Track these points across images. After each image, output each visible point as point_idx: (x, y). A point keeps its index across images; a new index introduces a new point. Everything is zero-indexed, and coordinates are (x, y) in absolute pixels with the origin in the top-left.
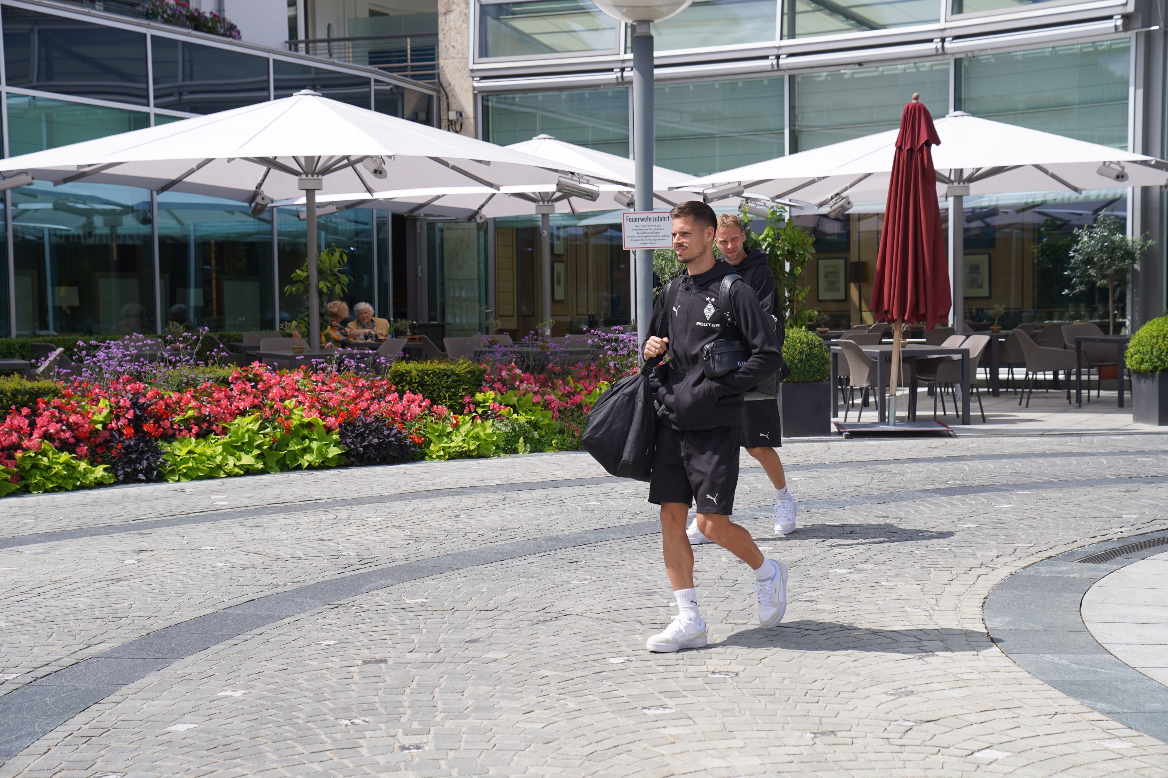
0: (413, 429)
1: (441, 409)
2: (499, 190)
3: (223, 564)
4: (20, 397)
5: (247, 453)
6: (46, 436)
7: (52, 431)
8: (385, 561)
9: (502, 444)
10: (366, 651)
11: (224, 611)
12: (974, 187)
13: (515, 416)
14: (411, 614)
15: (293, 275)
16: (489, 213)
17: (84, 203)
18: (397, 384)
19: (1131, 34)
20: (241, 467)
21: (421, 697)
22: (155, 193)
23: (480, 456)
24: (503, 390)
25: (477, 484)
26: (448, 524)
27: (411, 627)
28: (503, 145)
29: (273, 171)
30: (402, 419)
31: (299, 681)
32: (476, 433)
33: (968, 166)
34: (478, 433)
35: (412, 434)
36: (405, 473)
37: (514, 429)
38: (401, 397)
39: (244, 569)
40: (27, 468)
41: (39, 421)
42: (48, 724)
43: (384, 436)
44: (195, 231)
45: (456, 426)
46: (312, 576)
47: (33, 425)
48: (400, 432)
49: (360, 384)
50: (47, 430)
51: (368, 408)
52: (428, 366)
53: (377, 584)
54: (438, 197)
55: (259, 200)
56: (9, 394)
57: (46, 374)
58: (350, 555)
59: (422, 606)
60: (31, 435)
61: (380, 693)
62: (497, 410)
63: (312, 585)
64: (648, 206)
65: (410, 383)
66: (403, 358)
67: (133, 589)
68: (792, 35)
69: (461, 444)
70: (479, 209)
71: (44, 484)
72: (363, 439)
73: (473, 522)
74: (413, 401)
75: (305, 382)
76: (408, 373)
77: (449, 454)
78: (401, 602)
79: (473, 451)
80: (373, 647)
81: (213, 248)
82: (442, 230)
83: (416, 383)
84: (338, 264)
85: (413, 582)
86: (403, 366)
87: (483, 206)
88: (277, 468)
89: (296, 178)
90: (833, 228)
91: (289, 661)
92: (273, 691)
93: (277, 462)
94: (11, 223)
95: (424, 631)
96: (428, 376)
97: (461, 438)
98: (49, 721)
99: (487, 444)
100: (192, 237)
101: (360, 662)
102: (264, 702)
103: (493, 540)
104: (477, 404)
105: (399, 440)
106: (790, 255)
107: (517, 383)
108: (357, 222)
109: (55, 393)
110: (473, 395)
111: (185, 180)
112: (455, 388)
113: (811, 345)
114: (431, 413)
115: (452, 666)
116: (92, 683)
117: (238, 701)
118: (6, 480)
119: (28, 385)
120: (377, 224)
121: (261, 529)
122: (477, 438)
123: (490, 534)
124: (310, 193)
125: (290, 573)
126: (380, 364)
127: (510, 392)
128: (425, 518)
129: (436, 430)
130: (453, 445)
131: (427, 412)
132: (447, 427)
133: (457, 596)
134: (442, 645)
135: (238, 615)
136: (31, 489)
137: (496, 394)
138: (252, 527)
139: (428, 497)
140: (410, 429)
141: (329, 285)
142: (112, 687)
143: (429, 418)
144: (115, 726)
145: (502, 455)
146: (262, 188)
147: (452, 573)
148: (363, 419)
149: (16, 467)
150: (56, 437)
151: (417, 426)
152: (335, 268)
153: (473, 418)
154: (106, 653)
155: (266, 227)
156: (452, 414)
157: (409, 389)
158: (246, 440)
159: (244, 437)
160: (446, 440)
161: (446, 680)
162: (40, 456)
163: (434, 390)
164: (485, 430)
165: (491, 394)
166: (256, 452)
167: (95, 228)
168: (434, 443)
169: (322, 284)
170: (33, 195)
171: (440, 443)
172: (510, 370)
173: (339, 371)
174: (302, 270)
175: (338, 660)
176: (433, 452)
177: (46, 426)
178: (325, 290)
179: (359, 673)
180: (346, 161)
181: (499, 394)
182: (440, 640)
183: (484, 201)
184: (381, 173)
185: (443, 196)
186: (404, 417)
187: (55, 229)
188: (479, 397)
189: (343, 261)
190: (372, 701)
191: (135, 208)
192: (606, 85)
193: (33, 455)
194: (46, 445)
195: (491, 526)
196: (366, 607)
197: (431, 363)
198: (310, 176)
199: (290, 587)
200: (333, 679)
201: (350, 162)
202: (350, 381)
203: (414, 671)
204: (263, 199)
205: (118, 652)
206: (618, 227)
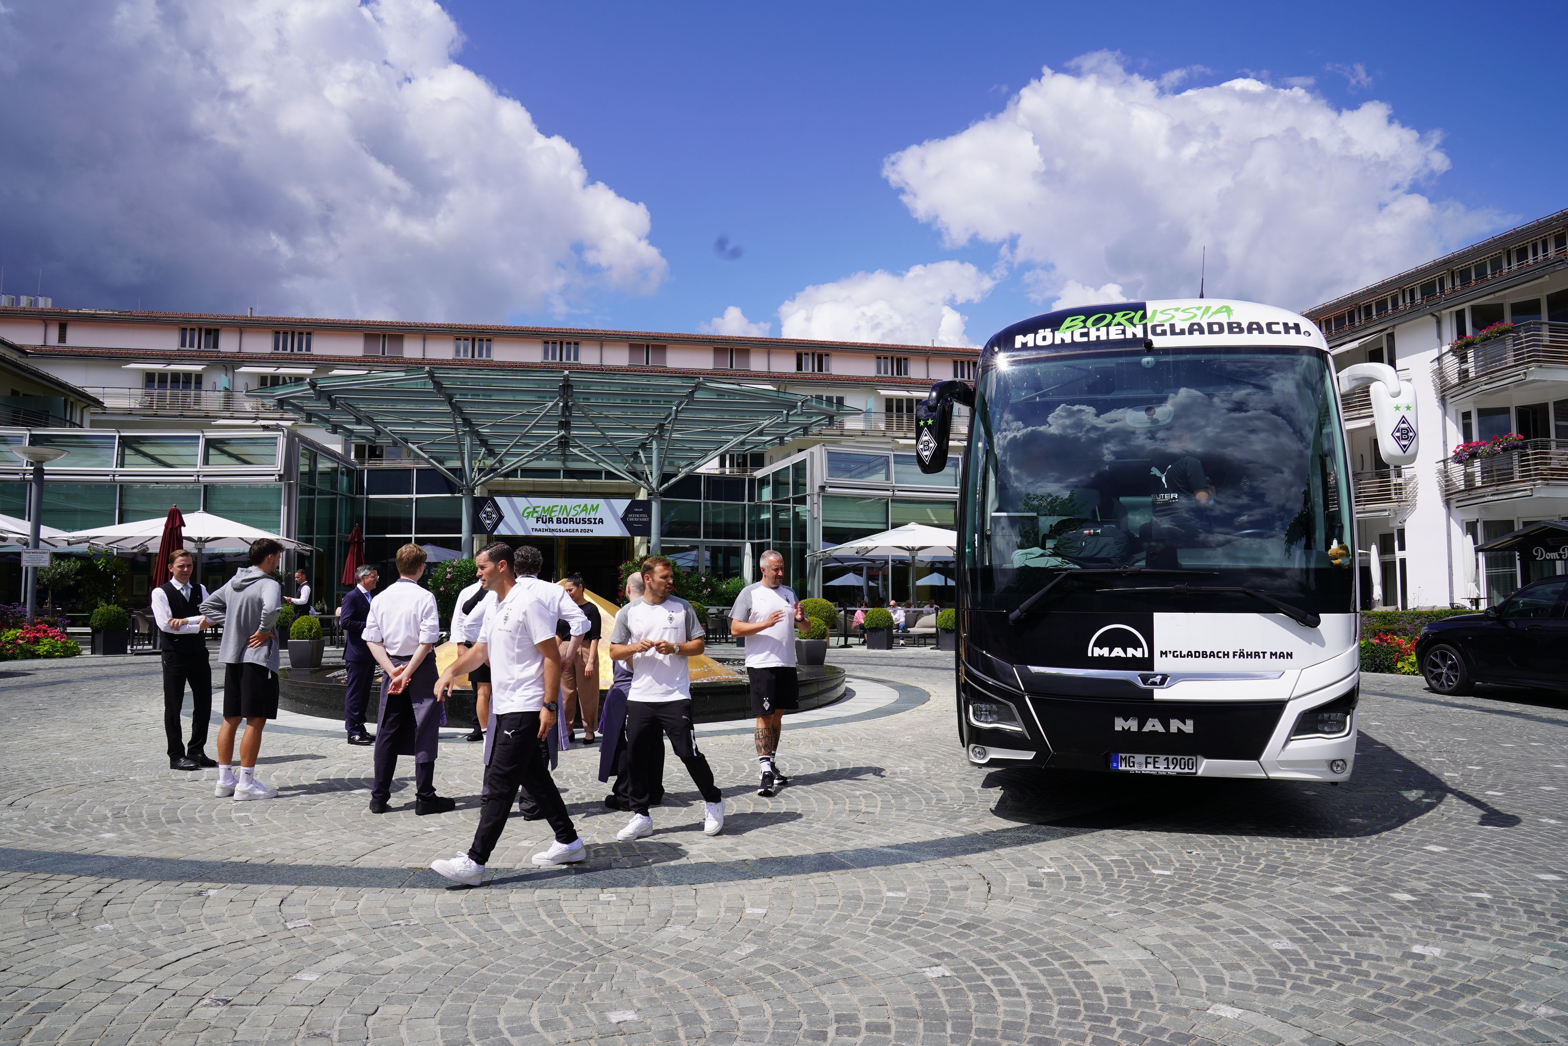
12: (207, 545)
19: (282, 483)
33: (204, 535)
64: (36, 546)
68: (122, 466)
90: (143, 559)
106: (114, 572)
113: (119, 613)
192: (14, 481)
206: (19, 554)
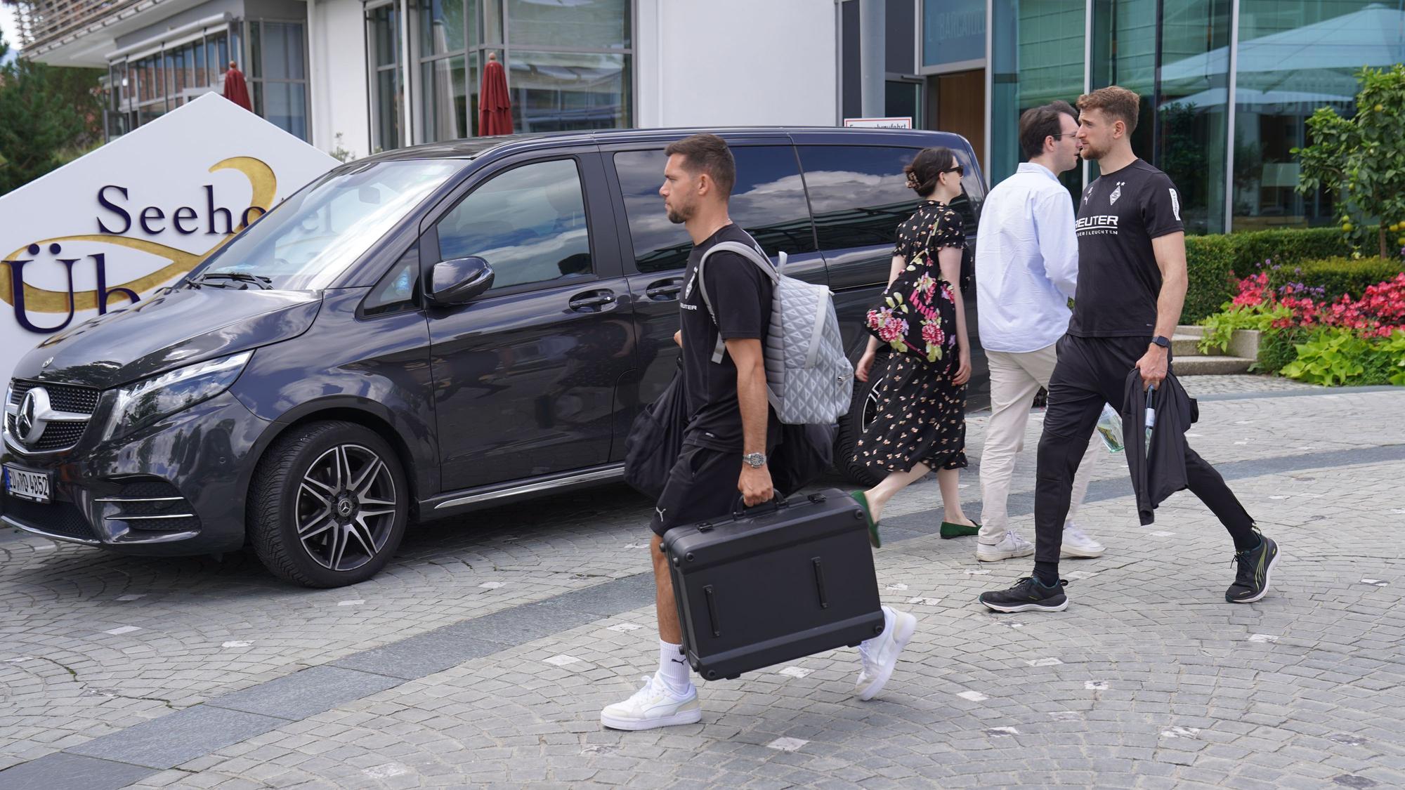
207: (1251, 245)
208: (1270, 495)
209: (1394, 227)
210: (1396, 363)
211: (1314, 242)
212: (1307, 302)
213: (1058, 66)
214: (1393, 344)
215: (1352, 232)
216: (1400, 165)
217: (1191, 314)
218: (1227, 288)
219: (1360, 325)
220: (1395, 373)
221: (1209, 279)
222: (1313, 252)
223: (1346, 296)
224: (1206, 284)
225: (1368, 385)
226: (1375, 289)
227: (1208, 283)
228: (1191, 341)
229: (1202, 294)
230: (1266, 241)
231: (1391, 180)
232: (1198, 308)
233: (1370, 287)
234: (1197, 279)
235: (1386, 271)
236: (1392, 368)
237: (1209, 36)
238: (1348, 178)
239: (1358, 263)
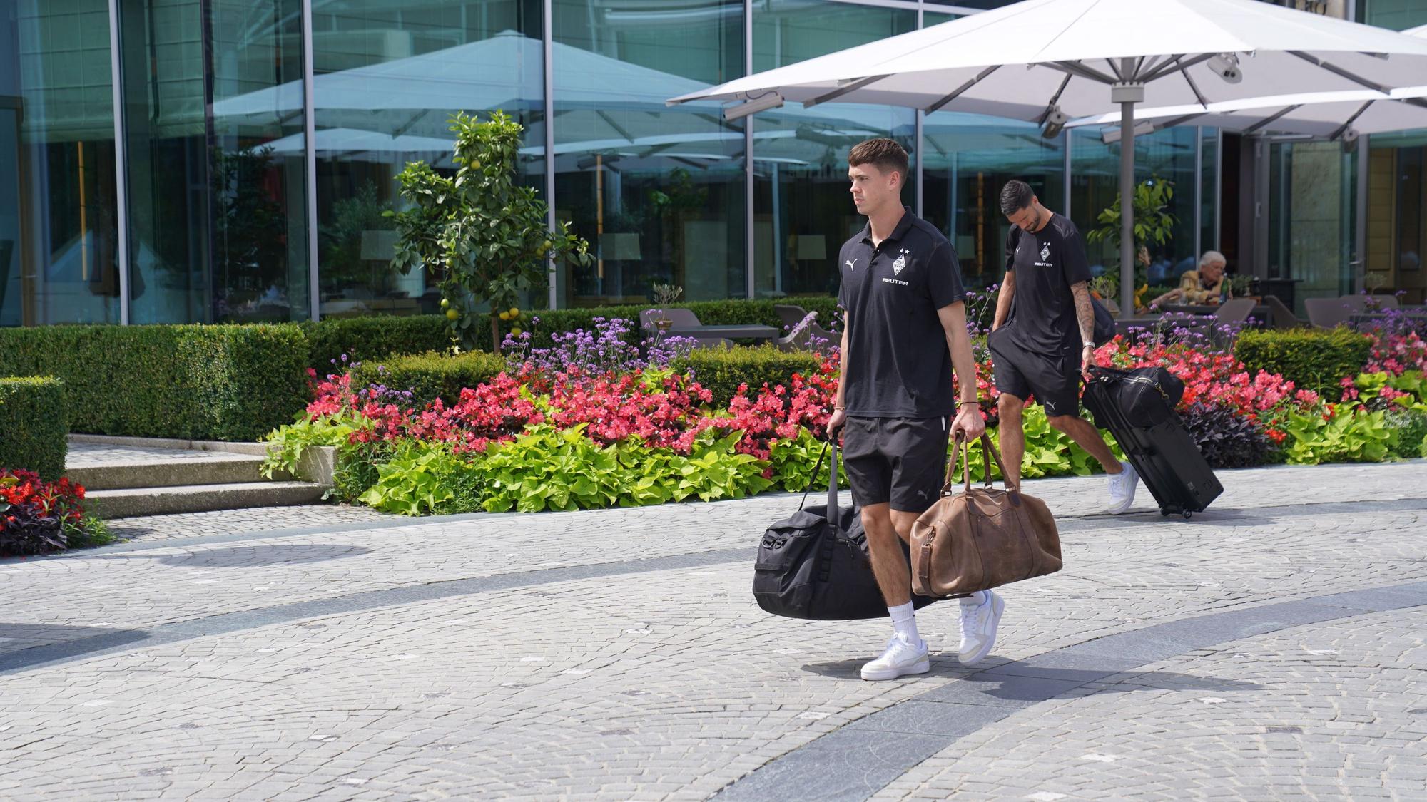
0: (1270, 421)
1: (1310, 394)
2: (1389, 94)
3: (1045, 590)
4: (773, 372)
5: (1049, 448)
6: (804, 421)
7: (810, 415)
8: (1263, 597)
9: (1396, 444)
10: (1268, 715)
11: (1062, 651)
13: (1417, 405)
14: (1319, 669)
15: (1100, 217)
16: (1363, 127)
17: (833, 129)
18: (1246, 361)
20: (1040, 466)
21: (1363, 782)
22: (921, 113)
23: (1365, 460)
24: (1399, 370)
25: (1369, 497)
26: (1341, 550)
27: (1324, 686)
28: (1399, 29)
29: (1075, 78)
30: (1255, 408)
31: (1186, 748)
32: (1360, 429)
34: (1361, 428)
35: (1268, 428)
36: (1262, 481)
37: (1415, 424)
38: (1252, 379)
39: (1075, 597)
40: (783, 460)
41: (796, 403)
42: (878, 778)
43: (1230, 430)
44: (958, 161)
45: (1331, 419)
46: (1166, 611)
47: (788, 407)
48: (1251, 426)
49: (1196, 360)
50: (805, 414)
51: (1208, 392)
52: (1291, 336)
53: (1258, 626)
54: (1291, 108)
55: (1053, 118)
56: (761, 368)
57: (801, 341)
58: (1212, 587)
59: (1333, 659)
60: (786, 419)
61: (1303, 772)
62: (1391, 397)
63: (1170, 624)
65: (1265, 359)
66: (1255, 326)
67: (939, 616)
69: (1338, 443)
70: (1350, 122)
71: (802, 481)
72: (1202, 433)
73: (1375, 550)
74: (1270, 384)
75: (1123, 357)
76: (1262, 345)
77: (1321, 456)
78: (1300, 652)
79: (1356, 452)
80: (1275, 709)
81: (981, 184)
82: (1289, 155)
83: (1273, 359)
84: (1159, 201)
85: (1310, 627)
86: (1254, 337)
87: (1354, 118)
88: (1086, 469)
89: (1108, 88)
91: (1165, 721)
92: (1153, 758)
93: (1088, 461)
94: (751, 158)
95: (1344, 693)
96: (1292, 350)
97: (1338, 435)
98: (879, 774)
99: (1376, 444)
100: (954, 169)
101: (1263, 729)
102: (1144, 772)
103: (1414, 574)
104: (1361, 389)
105: (1251, 436)
107: (1420, 361)
108: (1175, 146)
109: (813, 367)
110: (1355, 377)
111: (961, 95)
112: (1329, 366)
114: (1294, 400)
115: (1398, 744)
116: (918, 731)
117: (1109, 769)
118: (758, 474)
119: (783, 357)
120: (1203, 147)
121: (1083, 547)
122: (1361, 435)
123: (1406, 566)
124: (1127, 107)
125: (1136, 606)
126: (1223, 333)
127: (1408, 374)
128: (1306, 541)
129: (1301, 424)
130: (1326, 444)
131: (1288, 399)
132: (1318, 419)
133: (1380, 649)
134: (1375, 714)
135: (1081, 656)
136: (786, 487)
137: (1389, 375)
138: (1070, 544)
139: (1301, 513)
140: (1266, 421)
141: (1149, 229)
142: (945, 738)
143: (1293, 408)
144: (961, 787)
145: (1398, 459)
146: (1058, 103)
147: (1364, 616)
148: (1202, 407)
149: (769, 459)
150: (815, 423)
151: (1276, 417)
152: (1156, 206)
153: (1355, 408)
154: (926, 695)
155: (1055, 155)
156: (1324, 402)
157: (1264, 368)
158: (1047, 432)
159: (1044, 429)
160: (1316, 437)
161: (1394, 762)
162: (797, 446)
163: (1299, 369)
164: (1372, 424)
165: (1381, 376)
166: (1061, 447)
167: (837, 161)
168: (1300, 442)
169: (1138, 228)
170: (775, 122)
171: (1308, 441)
172: (1408, 343)
173: (1166, 343)
174: (1112, 210)
175: (1232, 725)
176: (1298, 453)
177: (803, 408)
178: (1143, 236)
179: (1266, 743)
180: (1174, 64)
181: (1393, 376)
182: (1370, 707)
183: (1356, 111)
184: (1233, 75)
185: (1299, 106)
186: (1258, 406)
187: (787, 164)
188: (1364, 379)
189: (1166, 196)
190: (1294, 782)
191: (895, 134)
193: (789, 444)
194: (804, 432)
195: (1405, 555)
196: (1252, 656)
197: (1296, 332)
198: (1128, 84)
199: (1140, 625)
200: (1232, 749)
201: (1178, 64)
202: (1182, 357)
203: (1343, 747)
204: (1059, 117)
205: (941, 695)
207: (340, 335)
208: (260, 648)
209: (504, 315)
210: (490, 485)
211: (418, 332)
212: (392, 409)
213: (79, 88)
214: (488, 460)
215: (461, 321)
216: (506, 237)
217: (254, 427)
218: (302, 392)
219: (452, 439)
220: (490, 496)
221: (276, 381)
222: (418, 345)
223: (438, 401)
224: (271, 387)
225: (460, 513)
226: (470, 392)
227: (276, 386)
228: (251, 462)
229: (269, 400)
230: (357, 331)
231: (496, 254)
232: (264, 418)
233: (465, 389)
234: (261, 380)
235: (486, 370)
236: (485, 492)
237: (278, 60)
238: (444, 251)
239: (457, 360)
